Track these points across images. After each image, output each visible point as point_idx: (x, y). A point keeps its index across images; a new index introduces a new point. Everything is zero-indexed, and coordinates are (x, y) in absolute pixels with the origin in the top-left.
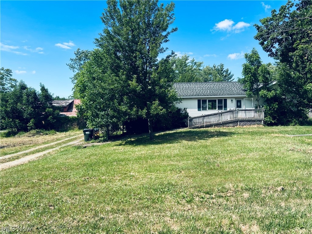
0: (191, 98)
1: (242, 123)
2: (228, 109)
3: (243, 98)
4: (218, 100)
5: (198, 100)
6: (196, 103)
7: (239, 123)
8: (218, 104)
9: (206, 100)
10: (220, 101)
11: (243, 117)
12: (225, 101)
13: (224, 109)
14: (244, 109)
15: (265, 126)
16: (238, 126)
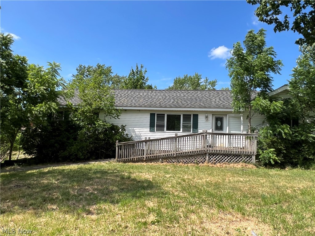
0: (139, 110)
1: (213, 159)
2: (200, 131)
3: (226, 114)
4: (183, 115)
5: (151, 114)
6: (147, 118)
7: (207, 157)
8: (183, 122)
9: (164, 114)
10: (187, 117)
11: (224, 146)
12: (196, 117)
13: (193, 130)
14: (227, 132)
15: (257, 167)
16: (205, 164)
